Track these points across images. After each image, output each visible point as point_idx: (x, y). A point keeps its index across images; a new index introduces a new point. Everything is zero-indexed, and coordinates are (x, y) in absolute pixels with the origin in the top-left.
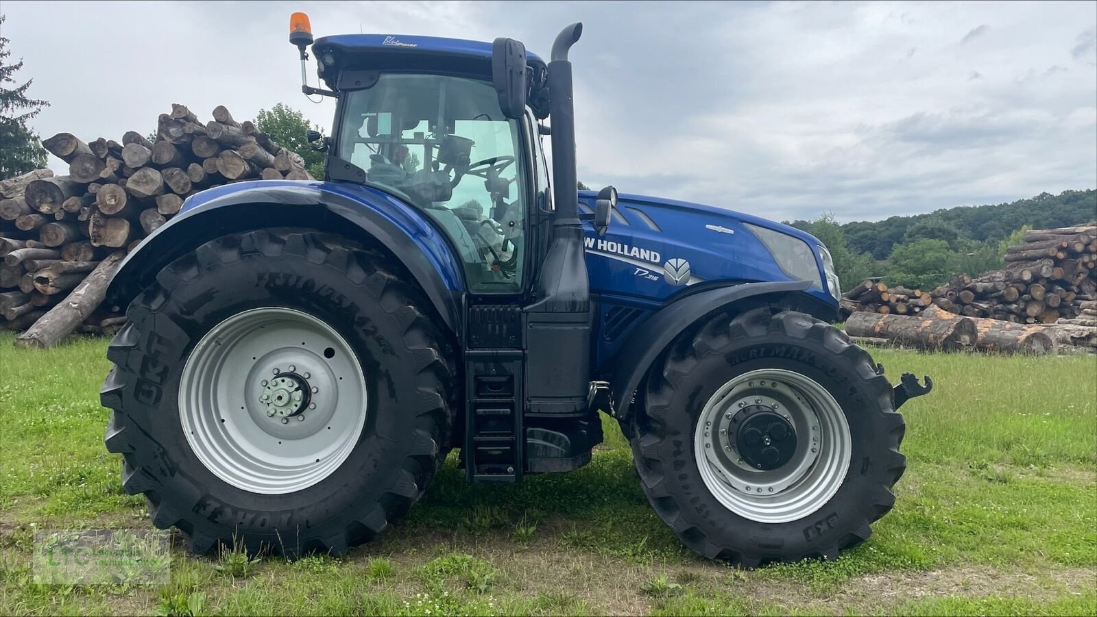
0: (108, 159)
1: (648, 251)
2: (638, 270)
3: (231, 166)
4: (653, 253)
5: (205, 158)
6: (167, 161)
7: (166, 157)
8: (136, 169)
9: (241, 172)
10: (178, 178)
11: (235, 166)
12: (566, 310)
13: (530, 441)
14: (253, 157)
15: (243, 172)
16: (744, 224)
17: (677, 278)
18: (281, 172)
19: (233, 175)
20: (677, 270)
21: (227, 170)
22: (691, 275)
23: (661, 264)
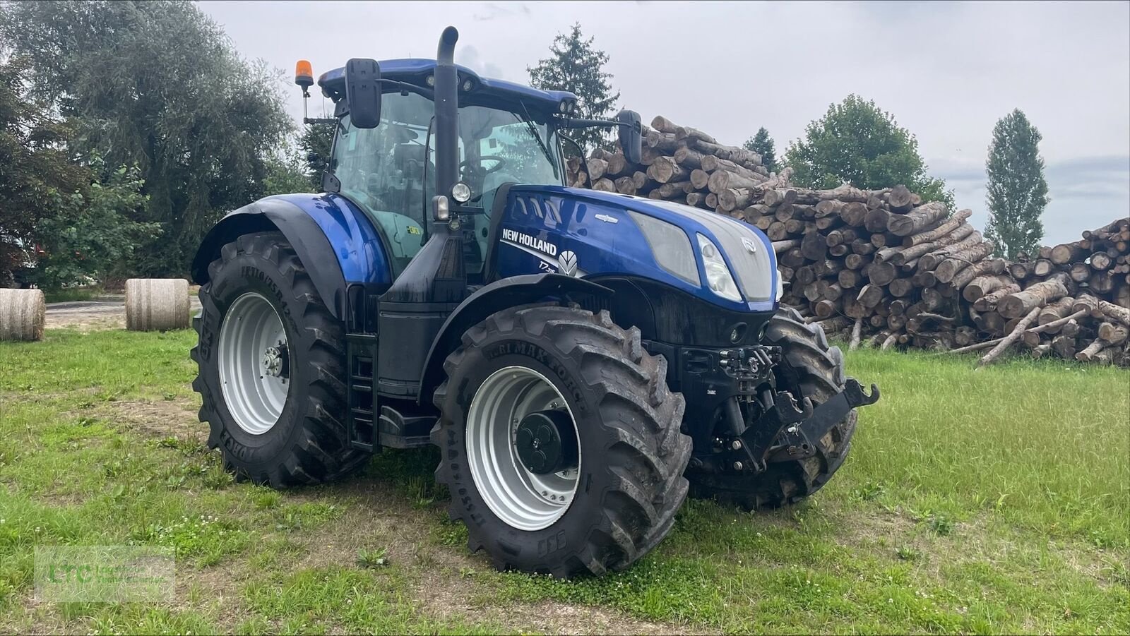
0: (580, 174)
1: (548, 244)
2: (542, 263)
3: (663, 171)
4: (552, 245)
5: (648, 166)
6: (619, 171)
7: (618, 168)
8: (598, 180)
9: (670, 176)
10: (626, 186)
11: (665, 171)
12: (400, 299)
13: (382, 417)
14: (684, 160)
15: (672, 175)
16: (629, 211)
17: (567, 272)
18: (707, 172)
19: (664, 180)
20: (567, 262)
21: (659, 175)
22: (578, 268)
23: (556, 258)
